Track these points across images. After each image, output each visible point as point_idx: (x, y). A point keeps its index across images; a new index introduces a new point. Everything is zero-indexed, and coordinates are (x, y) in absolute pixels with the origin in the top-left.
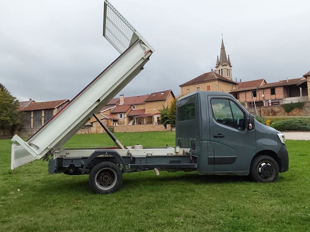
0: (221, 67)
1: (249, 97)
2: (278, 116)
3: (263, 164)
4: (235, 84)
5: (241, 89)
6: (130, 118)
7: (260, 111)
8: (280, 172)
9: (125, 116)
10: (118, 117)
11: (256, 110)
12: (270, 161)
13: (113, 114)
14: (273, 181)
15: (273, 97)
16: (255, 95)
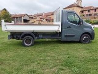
0: (78, 2)
1: (87, 13)
2: (96, 19)
3: (85, 37)
4: (82, 8)
5: (85, 10)
6: (47, 20)
7: (90, 18)
8: (91, 40)
9: (45, 19)
10: (42, 20)
11: (89, 17)
12: (88, 36)
13: (41, 19)
14: (88, 43)
15: (95, 12)
16: (89, 12)
